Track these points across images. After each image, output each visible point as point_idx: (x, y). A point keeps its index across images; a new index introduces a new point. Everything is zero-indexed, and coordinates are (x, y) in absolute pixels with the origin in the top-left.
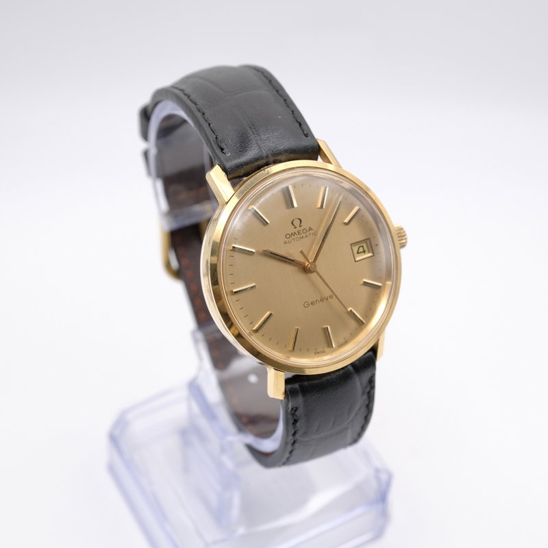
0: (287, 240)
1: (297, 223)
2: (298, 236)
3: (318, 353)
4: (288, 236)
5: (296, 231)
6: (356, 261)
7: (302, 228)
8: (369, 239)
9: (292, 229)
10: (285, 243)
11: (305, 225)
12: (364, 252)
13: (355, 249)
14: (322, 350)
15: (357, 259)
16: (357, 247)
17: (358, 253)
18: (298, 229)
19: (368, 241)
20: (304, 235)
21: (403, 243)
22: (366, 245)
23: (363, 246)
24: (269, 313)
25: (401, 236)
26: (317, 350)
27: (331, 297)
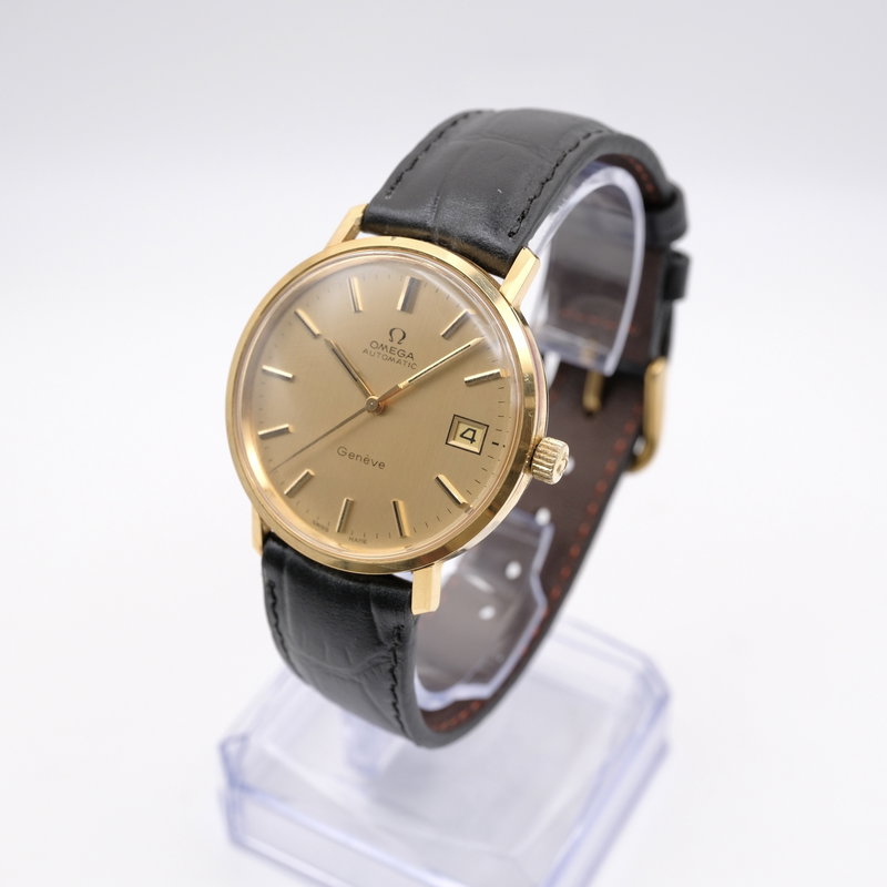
0: (369, 349)
1: (397, 335)
2: (389, 355)
3: (318, 525)
4: (374, 345)
5: (390, 345)
6: (446, 443)
7: (399, 347)
8: (488, 426)
9: (385, 340)
10: (365, 351)
11: (407, 346)
12: (472, 440)
13: (463, 428)
14: (325, 525)
15: (452, 442)
16: (467, 427)
17: (462, 436)
18: (395, 344)
19: (485, 429)
20: (397, 358)
21: (542, 470)
22: (480, 433)
23: (475, 431)
24: (286, 426)
25: (543, 458)
26: (319, 522)
27: (382, 465)
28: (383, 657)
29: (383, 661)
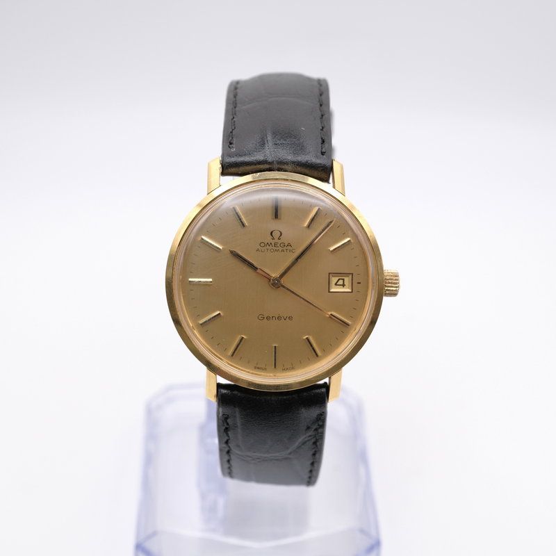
0: (260, 248)
2: (275, 248)
3: (258, 368)
4: (262, 245)
5: (273, 242)
6: (329, 292)
8: (352, 274)
9: (269, 239)
10: (258, 250)
11: (284, 239)
12: (343, 285)
13: (335, 279)
14: (263, 366)
15: (332, 290)
16: (337, 278)
17: (336, 284)
18: (276, 240)
19: (351, 276)
20: (280, 249)
21: (392, 290)
22: (347, 280)
23: (343, 280)
24: (218, 312)
25: (391, 283)
26: (259, 366)
27: (290, 318)
28: (310, 436)
29: (310, 438)
